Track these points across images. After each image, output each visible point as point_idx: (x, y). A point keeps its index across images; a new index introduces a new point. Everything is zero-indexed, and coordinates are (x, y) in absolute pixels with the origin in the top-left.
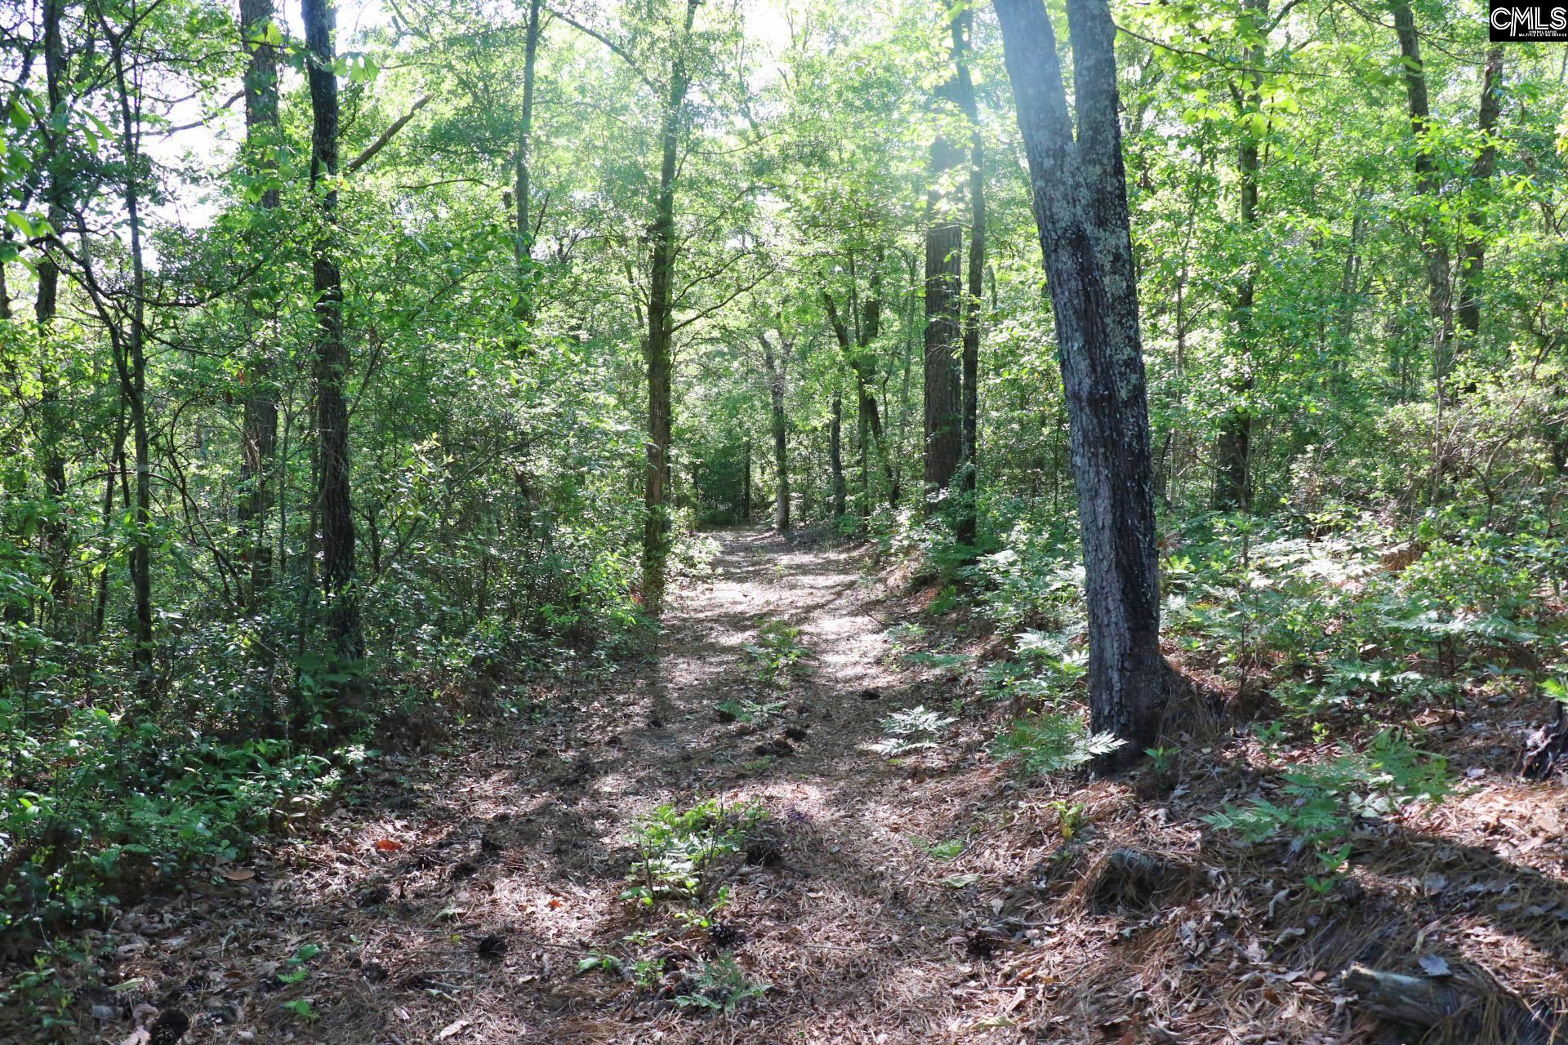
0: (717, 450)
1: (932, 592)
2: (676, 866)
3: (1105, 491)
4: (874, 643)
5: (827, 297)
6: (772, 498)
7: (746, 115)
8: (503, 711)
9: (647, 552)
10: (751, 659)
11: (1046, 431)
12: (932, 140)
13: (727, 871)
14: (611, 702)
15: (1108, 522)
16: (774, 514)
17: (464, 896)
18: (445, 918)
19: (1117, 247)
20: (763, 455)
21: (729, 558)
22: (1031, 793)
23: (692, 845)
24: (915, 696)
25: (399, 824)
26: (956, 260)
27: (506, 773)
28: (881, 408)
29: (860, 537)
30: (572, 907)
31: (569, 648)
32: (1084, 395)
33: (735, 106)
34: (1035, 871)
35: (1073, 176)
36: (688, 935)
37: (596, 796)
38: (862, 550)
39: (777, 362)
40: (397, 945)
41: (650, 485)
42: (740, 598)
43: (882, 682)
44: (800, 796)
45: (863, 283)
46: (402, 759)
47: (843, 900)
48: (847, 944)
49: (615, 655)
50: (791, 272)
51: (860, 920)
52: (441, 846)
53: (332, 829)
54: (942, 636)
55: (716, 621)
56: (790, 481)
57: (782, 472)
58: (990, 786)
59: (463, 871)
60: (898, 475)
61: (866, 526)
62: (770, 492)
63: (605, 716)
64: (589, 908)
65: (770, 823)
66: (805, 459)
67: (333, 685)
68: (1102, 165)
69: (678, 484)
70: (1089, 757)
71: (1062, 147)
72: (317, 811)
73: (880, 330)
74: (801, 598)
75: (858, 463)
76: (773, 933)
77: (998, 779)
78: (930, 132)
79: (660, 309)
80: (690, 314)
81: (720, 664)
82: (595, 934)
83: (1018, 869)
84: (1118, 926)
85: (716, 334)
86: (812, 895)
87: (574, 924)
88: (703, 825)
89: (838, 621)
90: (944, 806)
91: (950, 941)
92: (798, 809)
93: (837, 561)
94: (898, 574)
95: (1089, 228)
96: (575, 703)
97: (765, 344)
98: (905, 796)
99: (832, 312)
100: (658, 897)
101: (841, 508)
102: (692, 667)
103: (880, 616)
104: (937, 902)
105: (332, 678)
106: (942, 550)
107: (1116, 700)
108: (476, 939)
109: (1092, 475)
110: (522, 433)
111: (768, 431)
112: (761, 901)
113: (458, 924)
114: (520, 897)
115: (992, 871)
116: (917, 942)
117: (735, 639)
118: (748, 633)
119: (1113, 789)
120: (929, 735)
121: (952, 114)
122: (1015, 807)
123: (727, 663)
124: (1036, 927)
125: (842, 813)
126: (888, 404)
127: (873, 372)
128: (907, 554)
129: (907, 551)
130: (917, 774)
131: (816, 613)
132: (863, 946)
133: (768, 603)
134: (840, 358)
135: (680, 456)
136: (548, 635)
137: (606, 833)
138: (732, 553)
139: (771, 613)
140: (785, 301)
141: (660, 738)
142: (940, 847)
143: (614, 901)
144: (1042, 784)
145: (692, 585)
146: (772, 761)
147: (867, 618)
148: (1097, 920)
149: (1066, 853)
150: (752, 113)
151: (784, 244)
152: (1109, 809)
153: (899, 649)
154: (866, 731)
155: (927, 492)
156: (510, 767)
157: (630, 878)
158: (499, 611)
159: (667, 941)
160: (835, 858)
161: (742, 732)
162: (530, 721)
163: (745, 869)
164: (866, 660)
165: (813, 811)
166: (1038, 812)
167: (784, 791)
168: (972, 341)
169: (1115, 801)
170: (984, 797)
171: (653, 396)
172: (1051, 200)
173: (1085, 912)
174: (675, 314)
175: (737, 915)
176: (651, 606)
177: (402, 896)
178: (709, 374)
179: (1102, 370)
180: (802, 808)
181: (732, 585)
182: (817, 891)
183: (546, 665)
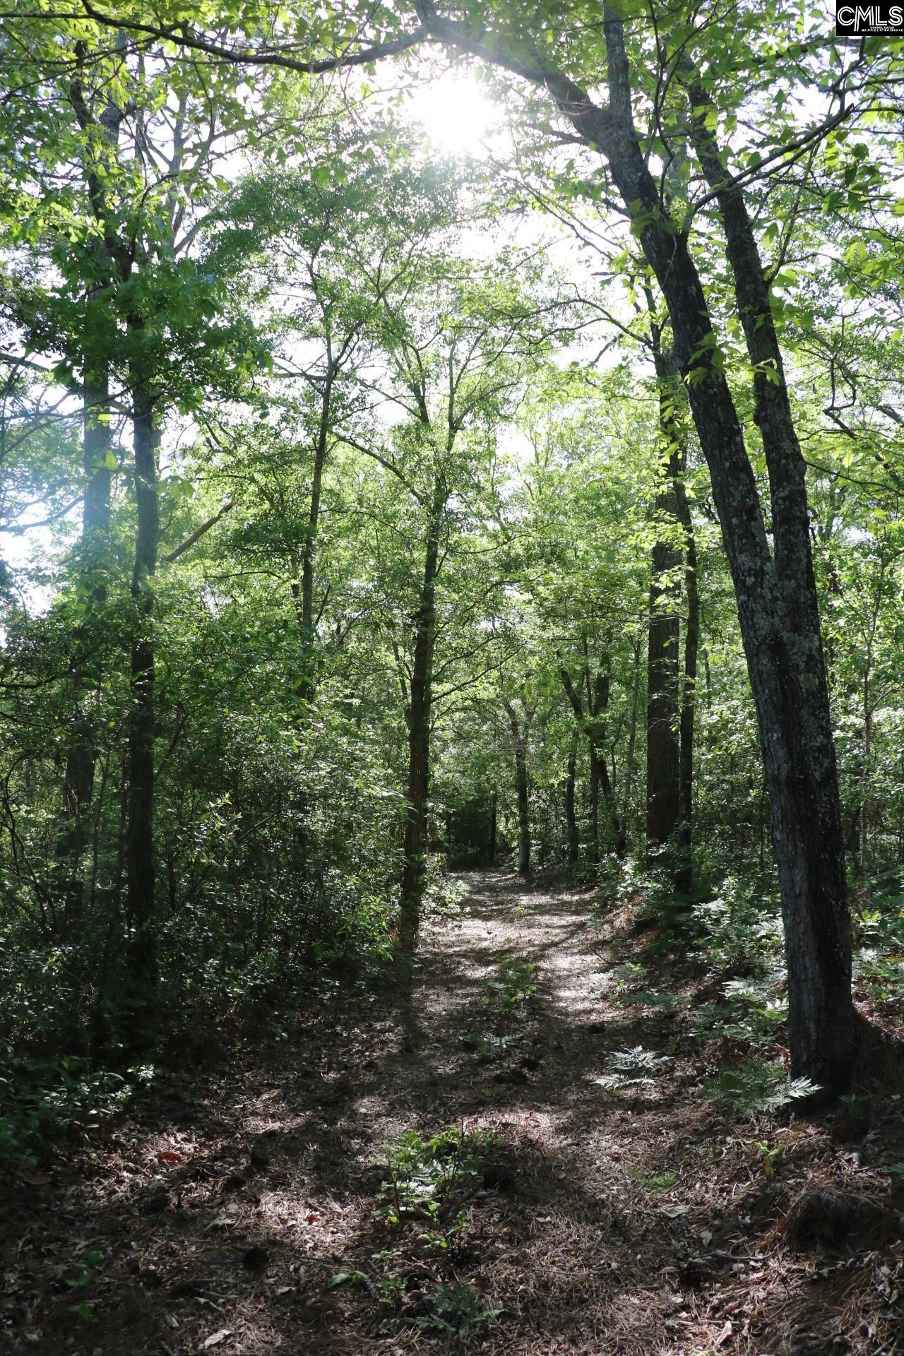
0: (467, 802)
1: (652, 934)
2: (421, 1188)
3: (801, 863)
4: (601, 980)
5: (564, 673)
6: (515, 844)
7: (497, 519)
8: (275, 1035)
9: (404, 893)
10: (493, 993)
11: (753, 792)
12: (654, 544)
13: (466, 1194)
14: (369, 1029)
15: (805, 888)
16: (516, 857)
17: (233, 1208)
18: (216, 1228)
19: (810, 649)
20: (507, 807)
21: (475, 897)
22: (738, 1129)
23: (436, 1170)
24: (635, 1033)
25: (180, 1136)
26: (675, 646)
27: (276, 1092)
28: (610, 768)
29: (591, 881)
30: (328, 1222)
31: (334, 980)
32: (783, 779)
33: (487, 512)
34: (739, 1206)
35: (772, 592)
36: (429, 1254)
37: (353, 1116)
38: (592, 894)
39: (521, 728)
40: (172, 1253)
41: (409, 833)
42: (485, 935)
43: (608, 1016)
44: (532, 1123)
45: (594, 662)
46: (185, 1076)
47: (568, 1226)
48: (571, 1269)
49: (374, 985)
50: (532, 653)
51: (582, 1246)
52: (215, 1159)
53: (122, 1140)
54: (661, 976)
55: (464, 956)
56: (531, 830)
57: (524, 823)
58: (702, 1120)
59: (234, 1184)
60: (624, 828)
61: (596, 872)
62: (513, 838)
63: (363, 1042)
64: (343, 1223)
65: (503, 1148)
66: (543, 811)
67: (130, 1008)
68: (796, 579)
69: (434, 829)
70: (788, 1100)
71: (761, 568)
72: (110, 1122)
73: (610, 701)
74: (537, 936)
75: (590, 816)
76: (505, 1256)
77: (709, 1115)
78: (651, 537)
79: (421, 683)
80: (447, 687)
81: (466, 996)
82: (346, 1249)
83: (725, 1203)
84: (817, 1265)
85: (469, 702)
86: (541, 1220)
87: (329, 1238)
88: (445, 1151)
89: (570, 959)
90: (660, 1139)
91: (664, 1270)
92: (531, 1136)
93: (570, 903)
94: (623, 917)
95: (785, 635)
96: (339, 1029)
97: (511, 711)
98: (626, 1127)
99: (568, 685)
100: (404, 1217)
101: (574, 854)
102: (442, 998)
103: (607, 955)
104: (653, 1232)
105: (129, 1001)
106: (660, 896)
107: (813, 1048)
108: (241, 1250)
109: (790, 848)
110: (301, 793)
111: (512, 786)
112: (495, 1224)
113: (227, 1234)
114: (282, 1210)
115: (702, 1203)
116: (634, 1270)
117: (480, 973)
118: (491, 968)
119: (811, 1131)
120: (648, 1072)
121: (671, 523)
122: (723, 1142)
123: (472, 995)
124: (742, 1261)
125: (569, 1141)
126: (615, 764)
127: (603, 737)
128: (630, 900)
129: (631, 897)
130: (638, 1106)
131: (550, 951)
132: (585, 1272)
133: (509, 940)
134: (574, 726)
135: (436, 806)
136: (316, 966)
137: (361, 1152)
138: (478, 892)
139: (510, 951)
140: (528, 676)
141: (411, 1063)
142: (656, 1180)
143: (365, 1218)
144: (747, 1121)
145: (443, 923)
146: (509, 1089)
147: (595, 957)
148: (798, 1258)
149: (768, 1191)
150: (502, 517)
151: (528, 629)
152: (807, 1149)
153: (623, 987)
154: (593, 1063)
155: (649, 847)
156: (278, 1087)
157: (380, 1197)
158: (276, 944)
159: (411, 1260)
160: (562, 1184)
161: (485, 1061)
162: (298, 1044)
163: (482, 1193)
164: (593, 996)
165: (544, 1139)
166: (744, 1148)
167: (518, 1118)
168: (688, 716)
169: (813, 1141)
170: (695, 1130)
171: (413, 758)
172: (753, 612)
173: (786, 1249)
174: (434, 687)
175: (472, 1237)
176: (408, 942)
177: (179, 1206)
178: (461, 737)
179: (797, 756)
180: (534, 1135)
181: (478, 923)
182: (545, 1216)
183: (315, 993)
